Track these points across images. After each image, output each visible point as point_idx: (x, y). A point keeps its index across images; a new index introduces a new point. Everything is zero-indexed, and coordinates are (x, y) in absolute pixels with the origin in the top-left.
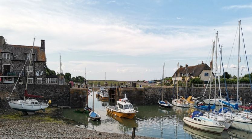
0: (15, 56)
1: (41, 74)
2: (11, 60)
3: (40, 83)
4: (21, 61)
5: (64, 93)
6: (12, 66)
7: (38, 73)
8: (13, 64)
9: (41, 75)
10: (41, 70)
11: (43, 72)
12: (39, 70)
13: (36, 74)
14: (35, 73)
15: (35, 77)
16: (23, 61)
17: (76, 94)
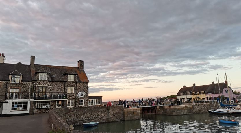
0: (52, 77)
1: (83, 95)
2: (49, 81)
3: (82, 106)
4: (60, 82)
5: (117, 115)
6: (50, 88)
7: (80, 94)
8: (50, 85)
9: (83, 97)
10: (84, 91)
11: (85, 93)
12: (81, 91)
13: (78, 96)
14: (76, 95)
15: (76, 99)
16: (63, 82)
17: (131, 115)
